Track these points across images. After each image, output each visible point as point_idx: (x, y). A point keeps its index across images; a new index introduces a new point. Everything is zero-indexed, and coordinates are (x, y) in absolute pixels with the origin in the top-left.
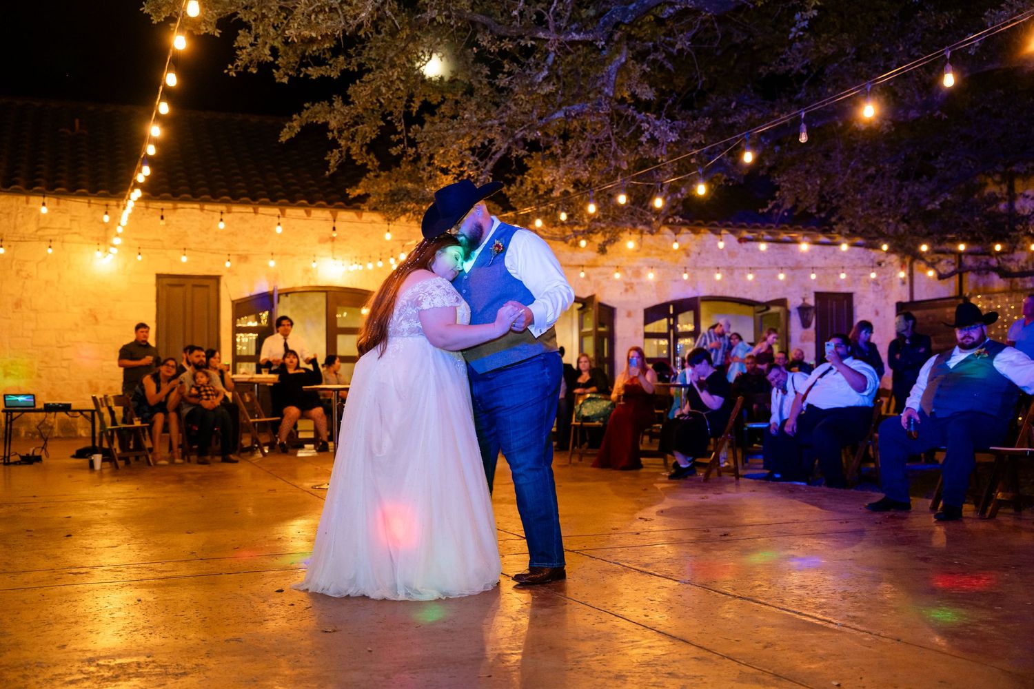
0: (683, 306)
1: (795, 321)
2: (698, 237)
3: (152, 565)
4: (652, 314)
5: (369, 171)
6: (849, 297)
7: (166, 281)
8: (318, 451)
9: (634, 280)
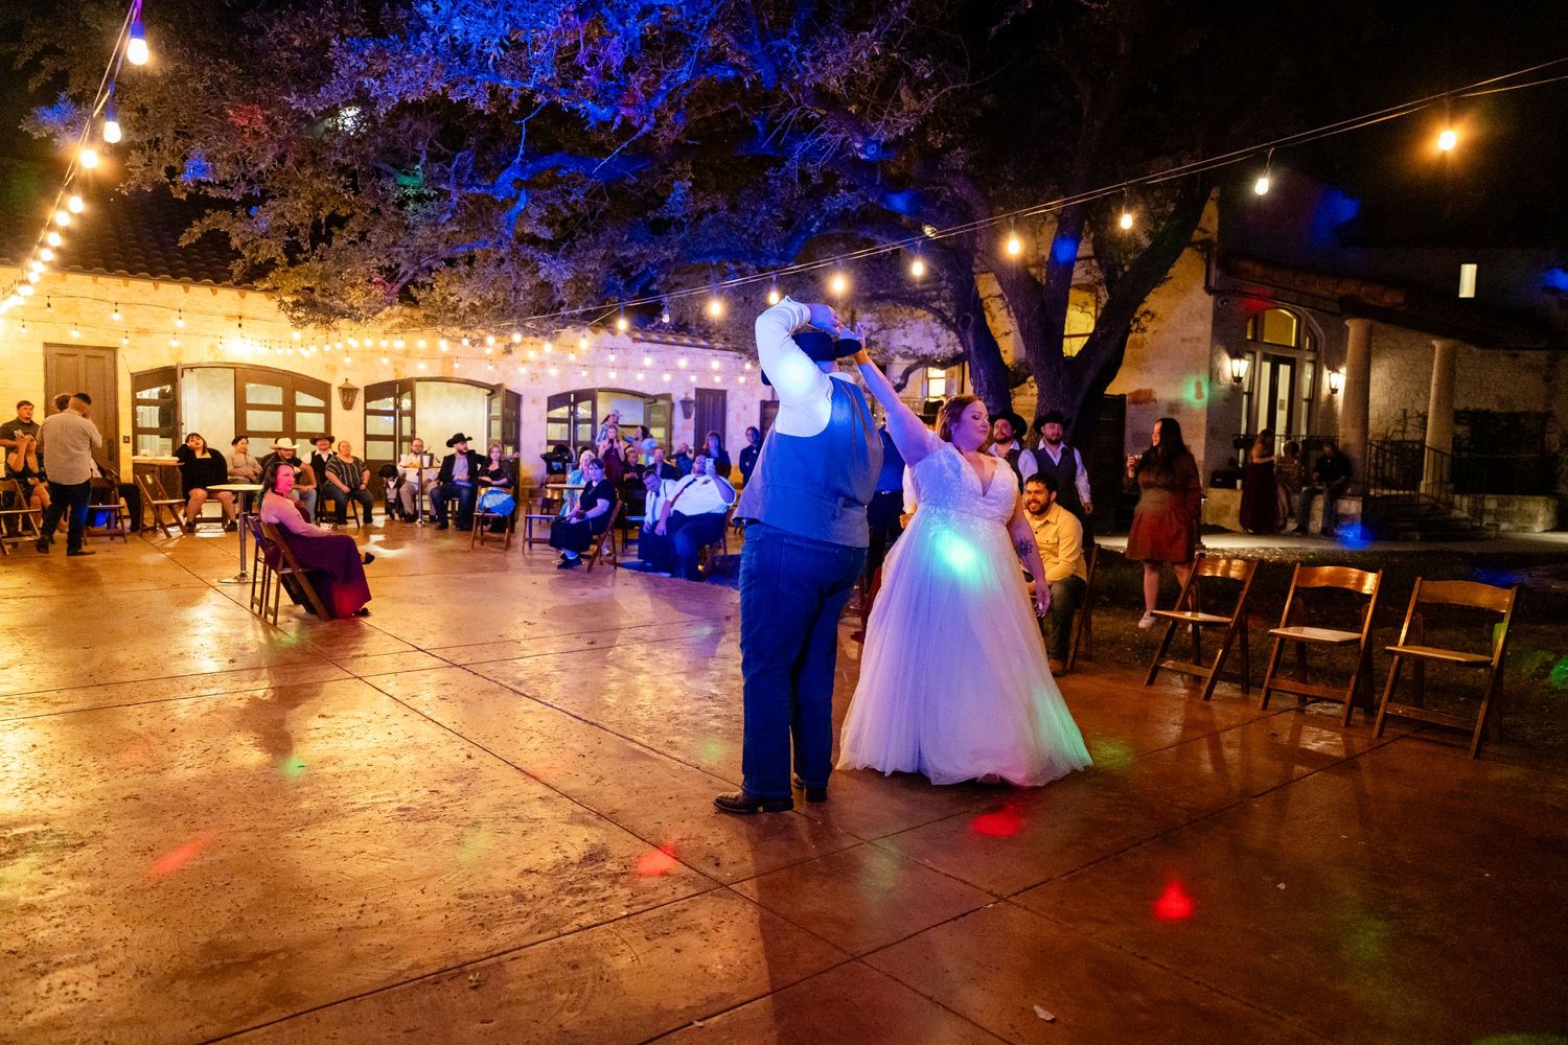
0: (583, 395)
1: (678, 412)
2: (598, 336)
3: (47, 695)
4: (555, 401)
5: (277, 265)
6: (723, 393)
7: (54, 350)
8: (227, 530)
9: (539, 371)
